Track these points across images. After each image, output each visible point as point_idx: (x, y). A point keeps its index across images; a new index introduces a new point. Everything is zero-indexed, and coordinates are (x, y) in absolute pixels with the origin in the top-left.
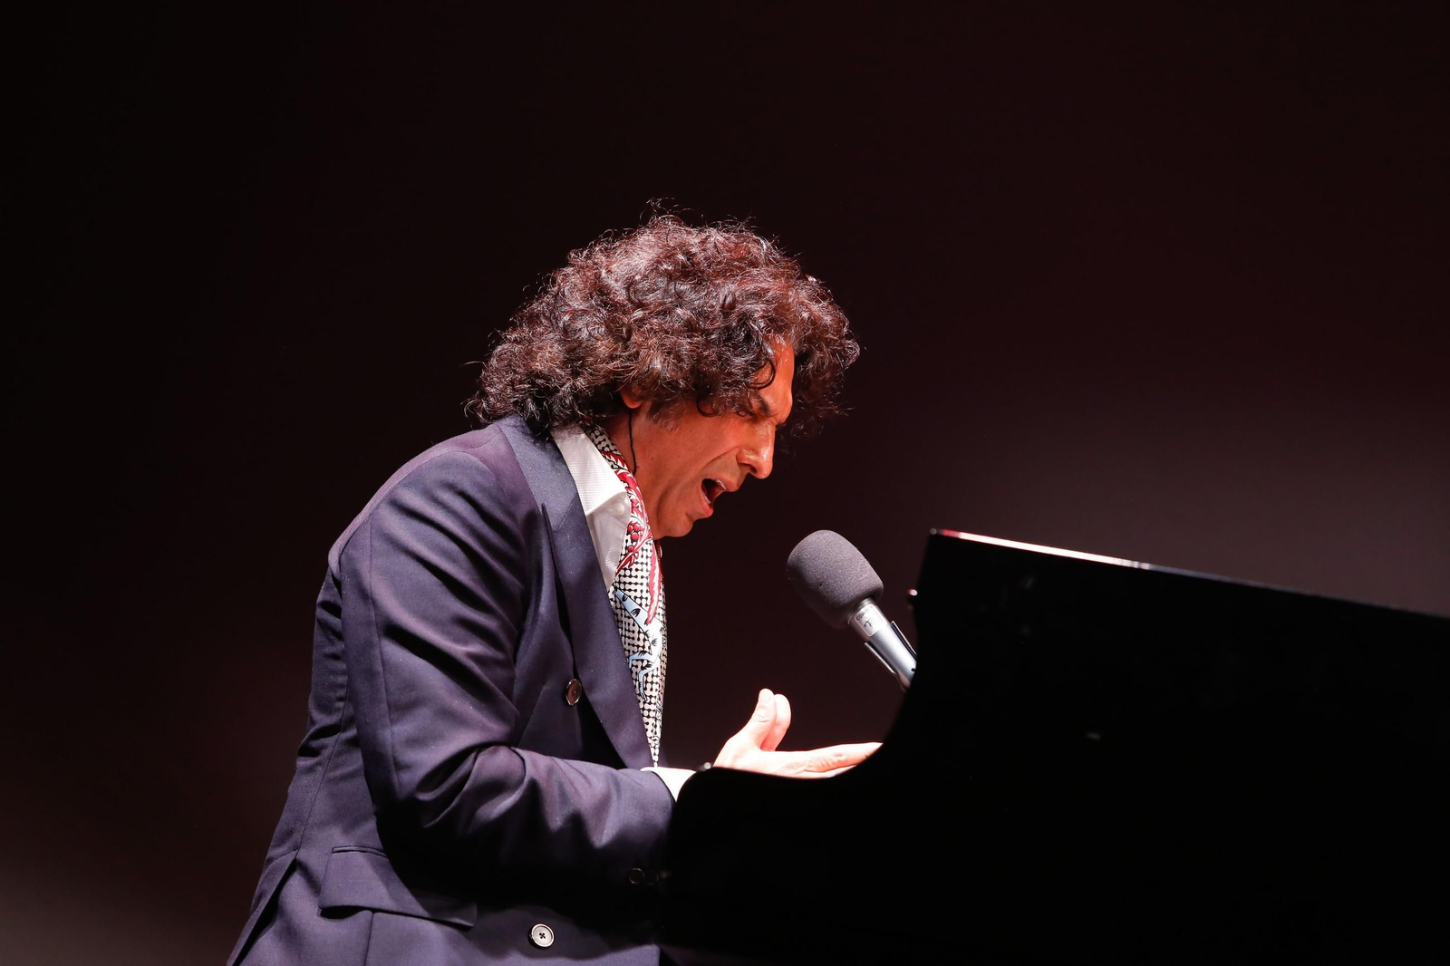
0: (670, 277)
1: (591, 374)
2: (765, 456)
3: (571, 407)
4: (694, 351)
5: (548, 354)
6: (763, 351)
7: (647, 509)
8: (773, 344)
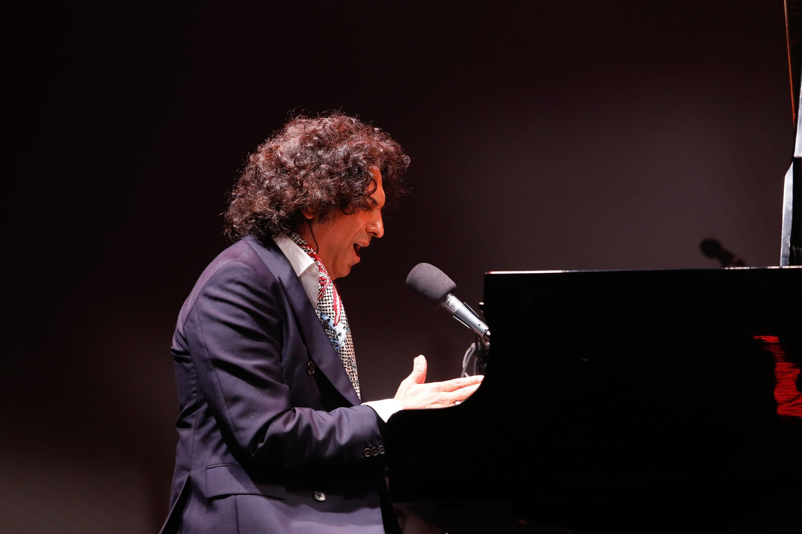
0: (312, 149)
1: (286, 208)
2: (379, 226)
3: (279, 226)
4: (336, 185)
5: (261, 202)
6: (368, 175)
7: (327, 268)
8: (372, 170)
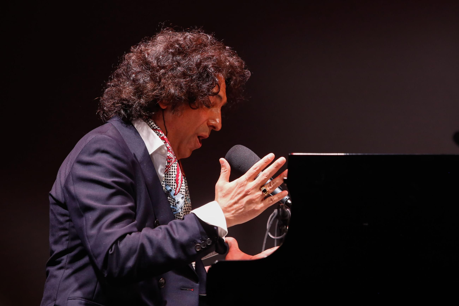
0: (173, 54)
1: (146, 97)
2: (218, 121)
3: (139, 111)
4: (188, 84)
5: (127, 91)
6: (214, 80)
7: (173, 149)
8: (218, 77)
